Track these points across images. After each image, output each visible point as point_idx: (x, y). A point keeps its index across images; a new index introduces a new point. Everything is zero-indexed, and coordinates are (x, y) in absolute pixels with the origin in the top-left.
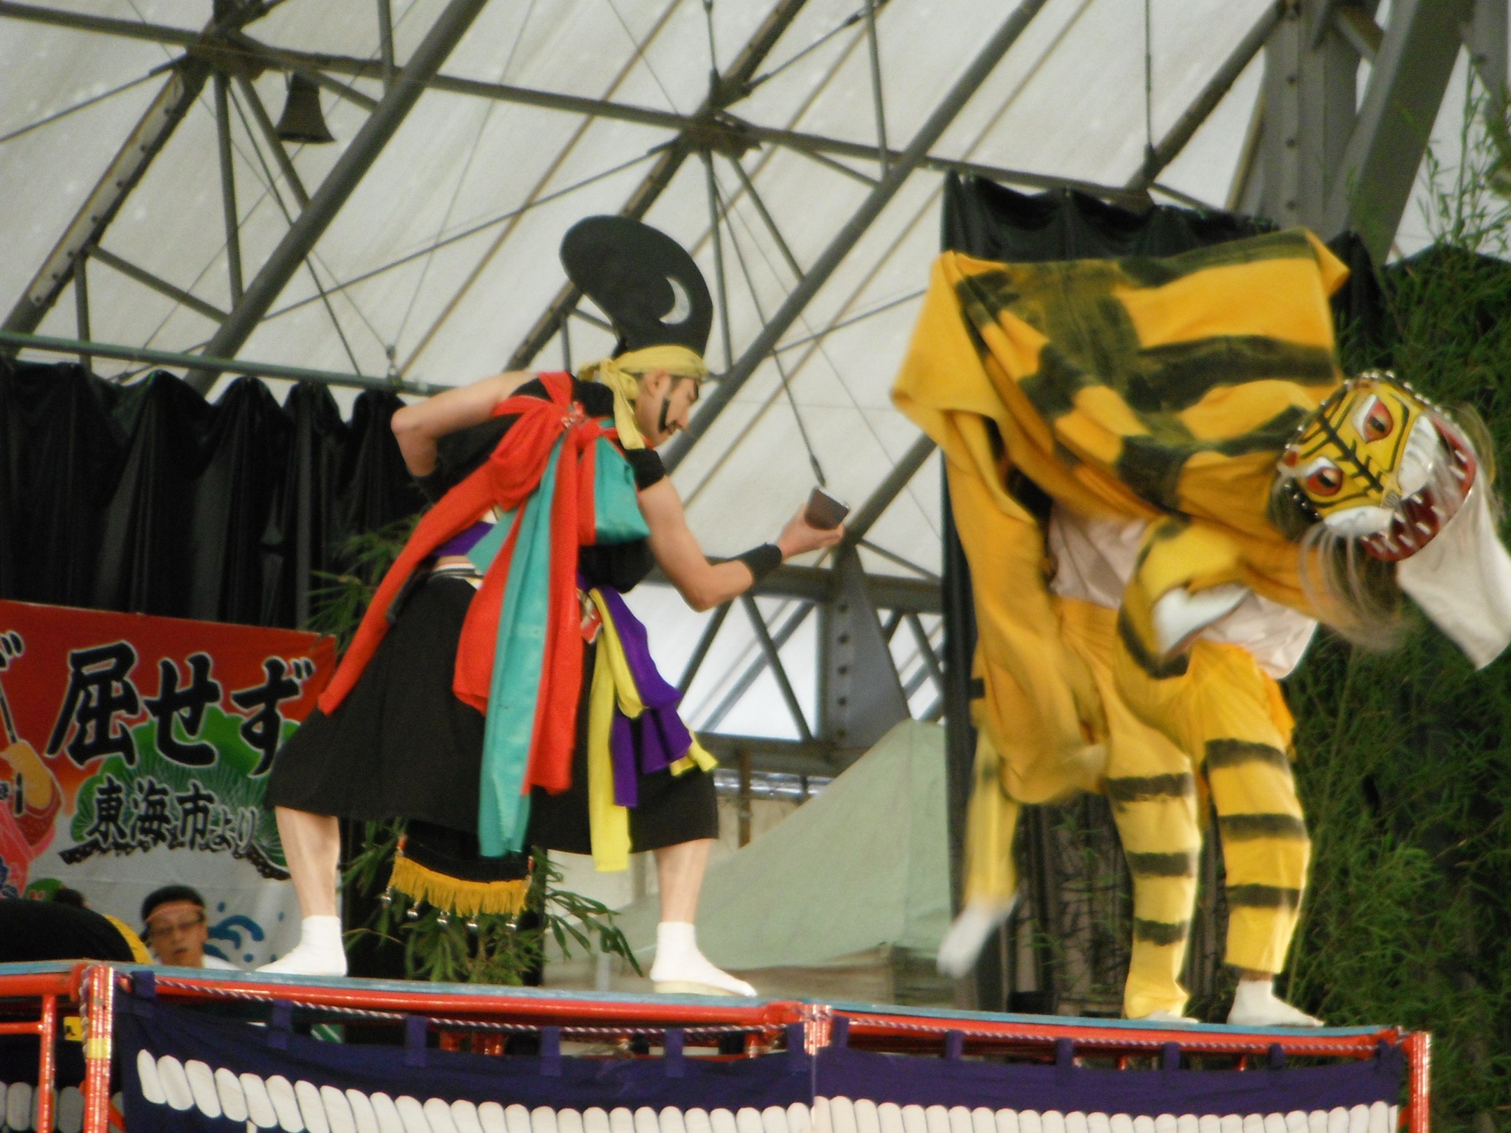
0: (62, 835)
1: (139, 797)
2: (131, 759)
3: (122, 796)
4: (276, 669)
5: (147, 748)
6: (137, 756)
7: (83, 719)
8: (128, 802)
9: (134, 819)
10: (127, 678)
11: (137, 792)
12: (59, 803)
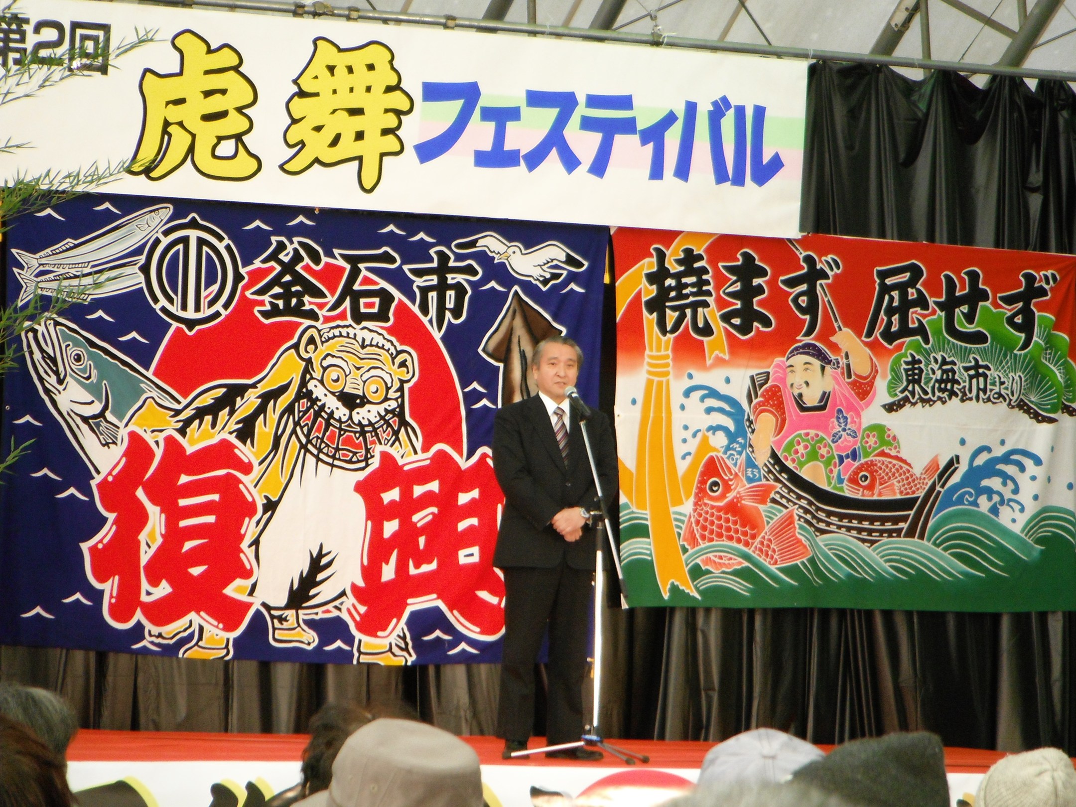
0: (882, 393)
1: (936, 367)
2: (927, 341)
3: (922, 366)
4: (1030, 279)
5: (938, 333)
6: (931, 339)
7: (890, 312)
8: (927, 370)
9: (933, 381)
10: (918, 286)
11: (934, 364)
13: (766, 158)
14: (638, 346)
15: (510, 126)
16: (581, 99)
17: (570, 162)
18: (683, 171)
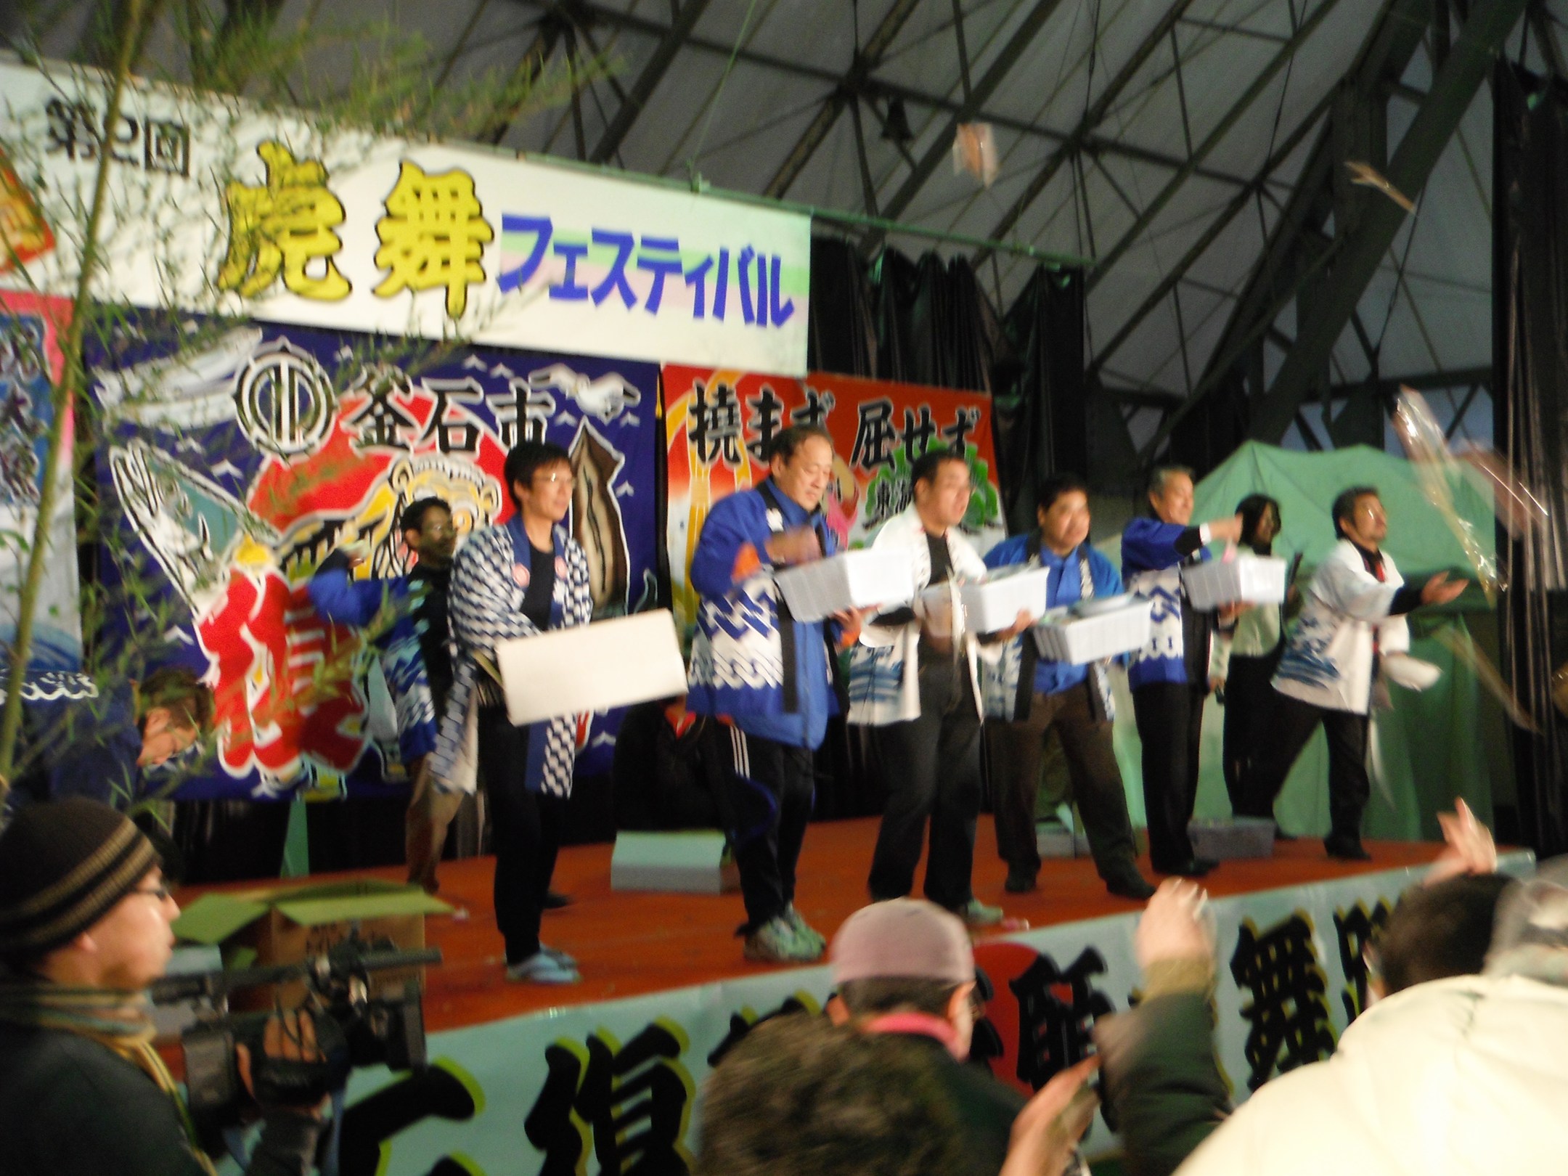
0: (861, 514)
2: (893, 466)
3: (890, 490)
4: (962, 417)
5: (901, 463)
6: (896, 464)
7: (868, 443)
10: (889, 419)
12: (858, 495)
13: (782, 302)
14: (684, 472)
15: (580, 262)
16: (637, 241)
17: (629, 299)
18: (719, 311)
